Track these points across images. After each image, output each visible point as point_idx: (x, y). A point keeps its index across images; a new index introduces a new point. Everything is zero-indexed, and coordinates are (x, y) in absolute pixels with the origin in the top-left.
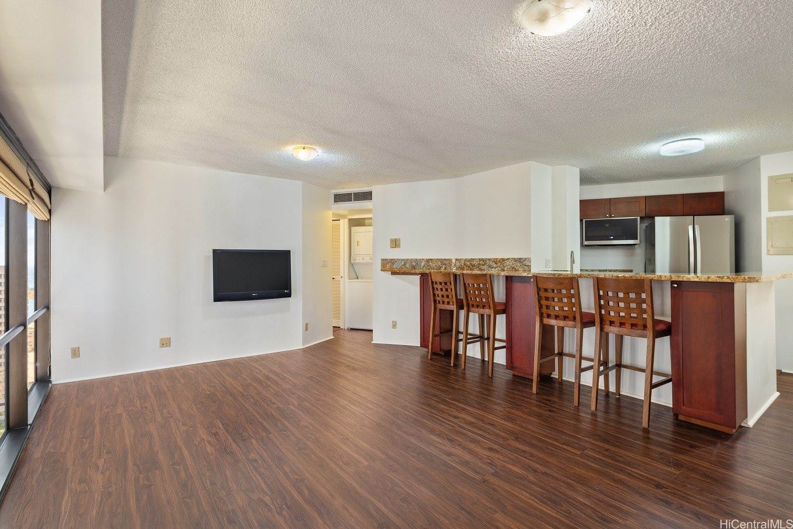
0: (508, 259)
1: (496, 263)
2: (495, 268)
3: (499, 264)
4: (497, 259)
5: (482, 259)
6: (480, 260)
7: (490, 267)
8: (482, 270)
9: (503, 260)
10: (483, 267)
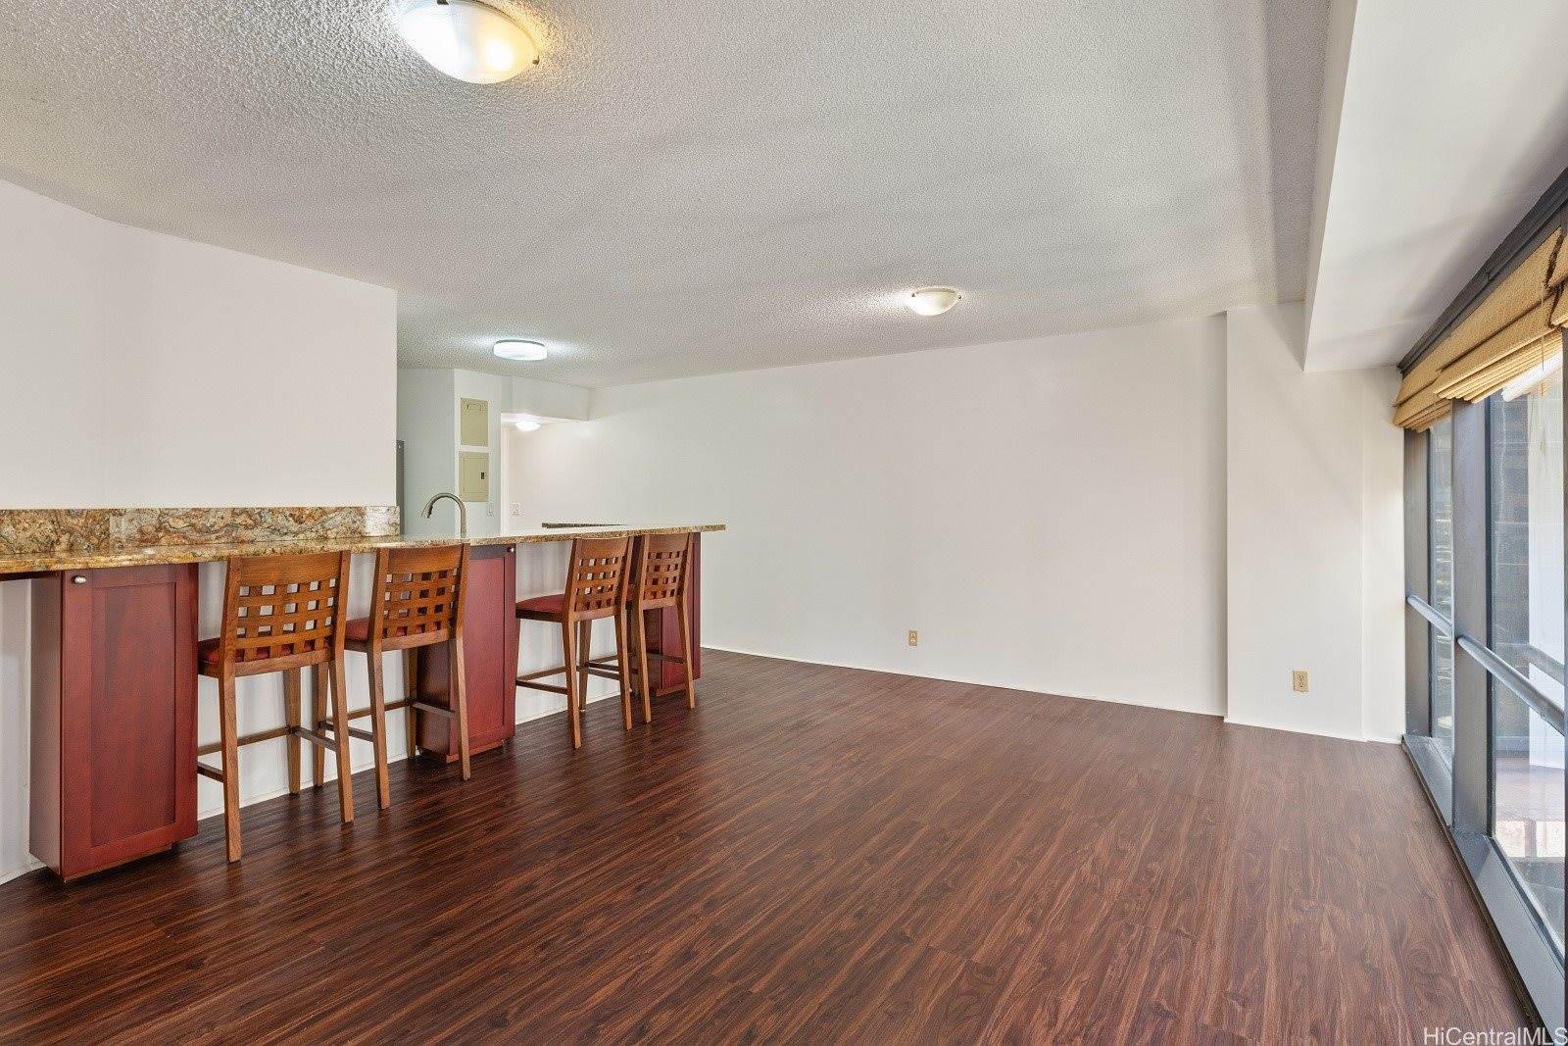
0: (339, 509)
1: (299, 521)
2: (296, 534)
3: (309, 523)
4: (302, 510)
5: (244, 511)
6: (234, 512)
7: (274, 531)
8: (243, 542)
9: (323, 511)
10: (249, 534)
